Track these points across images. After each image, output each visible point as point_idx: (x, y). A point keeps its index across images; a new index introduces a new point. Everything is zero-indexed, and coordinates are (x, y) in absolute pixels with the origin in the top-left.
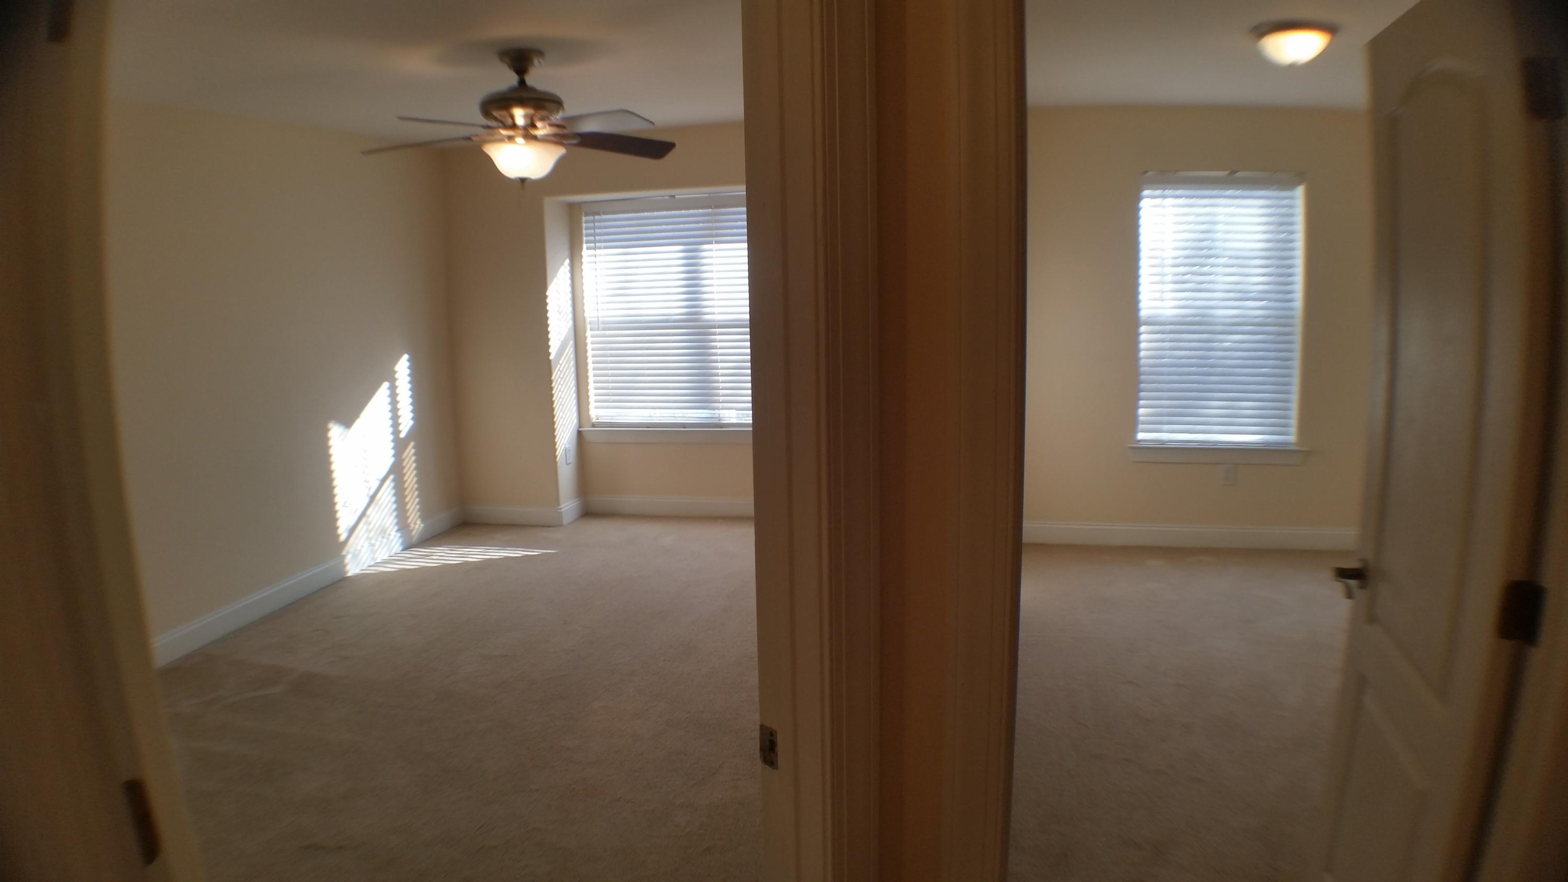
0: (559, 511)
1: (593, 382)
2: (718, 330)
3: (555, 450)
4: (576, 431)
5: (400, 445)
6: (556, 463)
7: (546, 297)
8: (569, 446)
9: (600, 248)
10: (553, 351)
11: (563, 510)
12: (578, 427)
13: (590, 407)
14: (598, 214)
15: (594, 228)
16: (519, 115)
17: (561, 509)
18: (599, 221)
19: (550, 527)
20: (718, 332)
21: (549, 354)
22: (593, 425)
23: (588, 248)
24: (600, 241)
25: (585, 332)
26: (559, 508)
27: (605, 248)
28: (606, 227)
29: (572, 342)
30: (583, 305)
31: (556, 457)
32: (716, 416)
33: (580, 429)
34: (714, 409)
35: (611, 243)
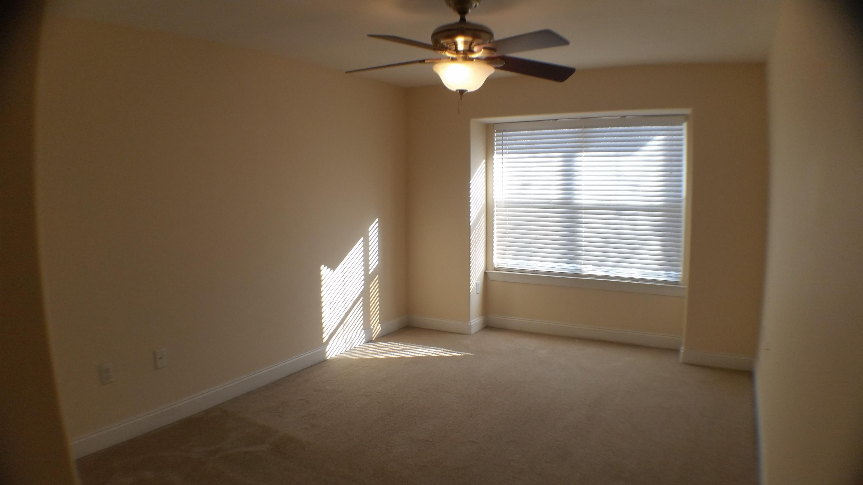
0: (469, 324)
1: (496, 237)
2: (583, 211)
3: (470, 285)
4: (483, 273)
5: (368, 279)
6: (469, 293)
7: (469, 185)
8: (479, 282)
9: (506, 153)
10: (472, 219)
11: (472, 324)
12: (485, 269)
13: (494, 257)
14: (505, 131)
15: (502, 140)
16: (461, 41)
17: (470, 323)
18: (506, 136)
19: (463, 334)
20: (583, 212)
21: (469, 222)
22: (495, 269)
23: (497, 153)
24: (506, 149)
25: (493, 208)
26: (470, 322)
27: (509, 153)
28: (509, 140)
29: (484, 215)
30: (493, 190)
31: (470, 289)
32: (579, 269)
33: (486, 271)
34: (577, 264)
35: (512, 150)
